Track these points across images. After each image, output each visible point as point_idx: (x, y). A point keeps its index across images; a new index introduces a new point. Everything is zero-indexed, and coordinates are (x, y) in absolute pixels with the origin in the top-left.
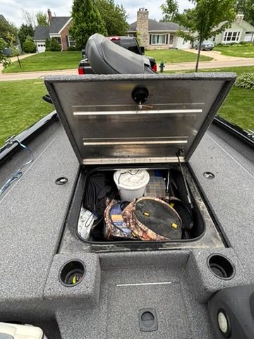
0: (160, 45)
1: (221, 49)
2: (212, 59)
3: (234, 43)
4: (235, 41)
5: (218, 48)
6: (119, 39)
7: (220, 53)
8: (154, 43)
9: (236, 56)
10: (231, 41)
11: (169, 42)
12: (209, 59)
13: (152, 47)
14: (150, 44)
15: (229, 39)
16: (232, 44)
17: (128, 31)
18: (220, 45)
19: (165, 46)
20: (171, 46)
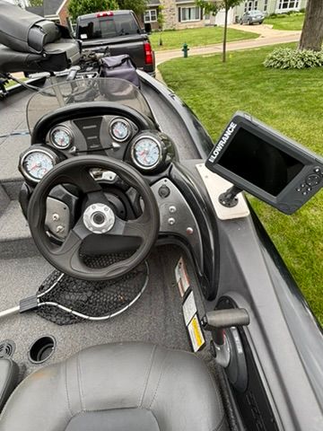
0: (193, 22)
1: (274, 21)
2: (258, 35)
3: (291, 12)
4: (294, 9)
5: (270, 20)
6: (112, 15)
7: (272, 26)
8: (185, 19)
9: (292, 30)
10: (288, 9)
11: (204, 17)
12: (255, 36)
13: (182, 25)
14: (180, 21)
15: (285, 6)
16: (289, 13)
17: (148, 5)
18: (274, 16)
19: (200, 23)
20: (208, 22)
